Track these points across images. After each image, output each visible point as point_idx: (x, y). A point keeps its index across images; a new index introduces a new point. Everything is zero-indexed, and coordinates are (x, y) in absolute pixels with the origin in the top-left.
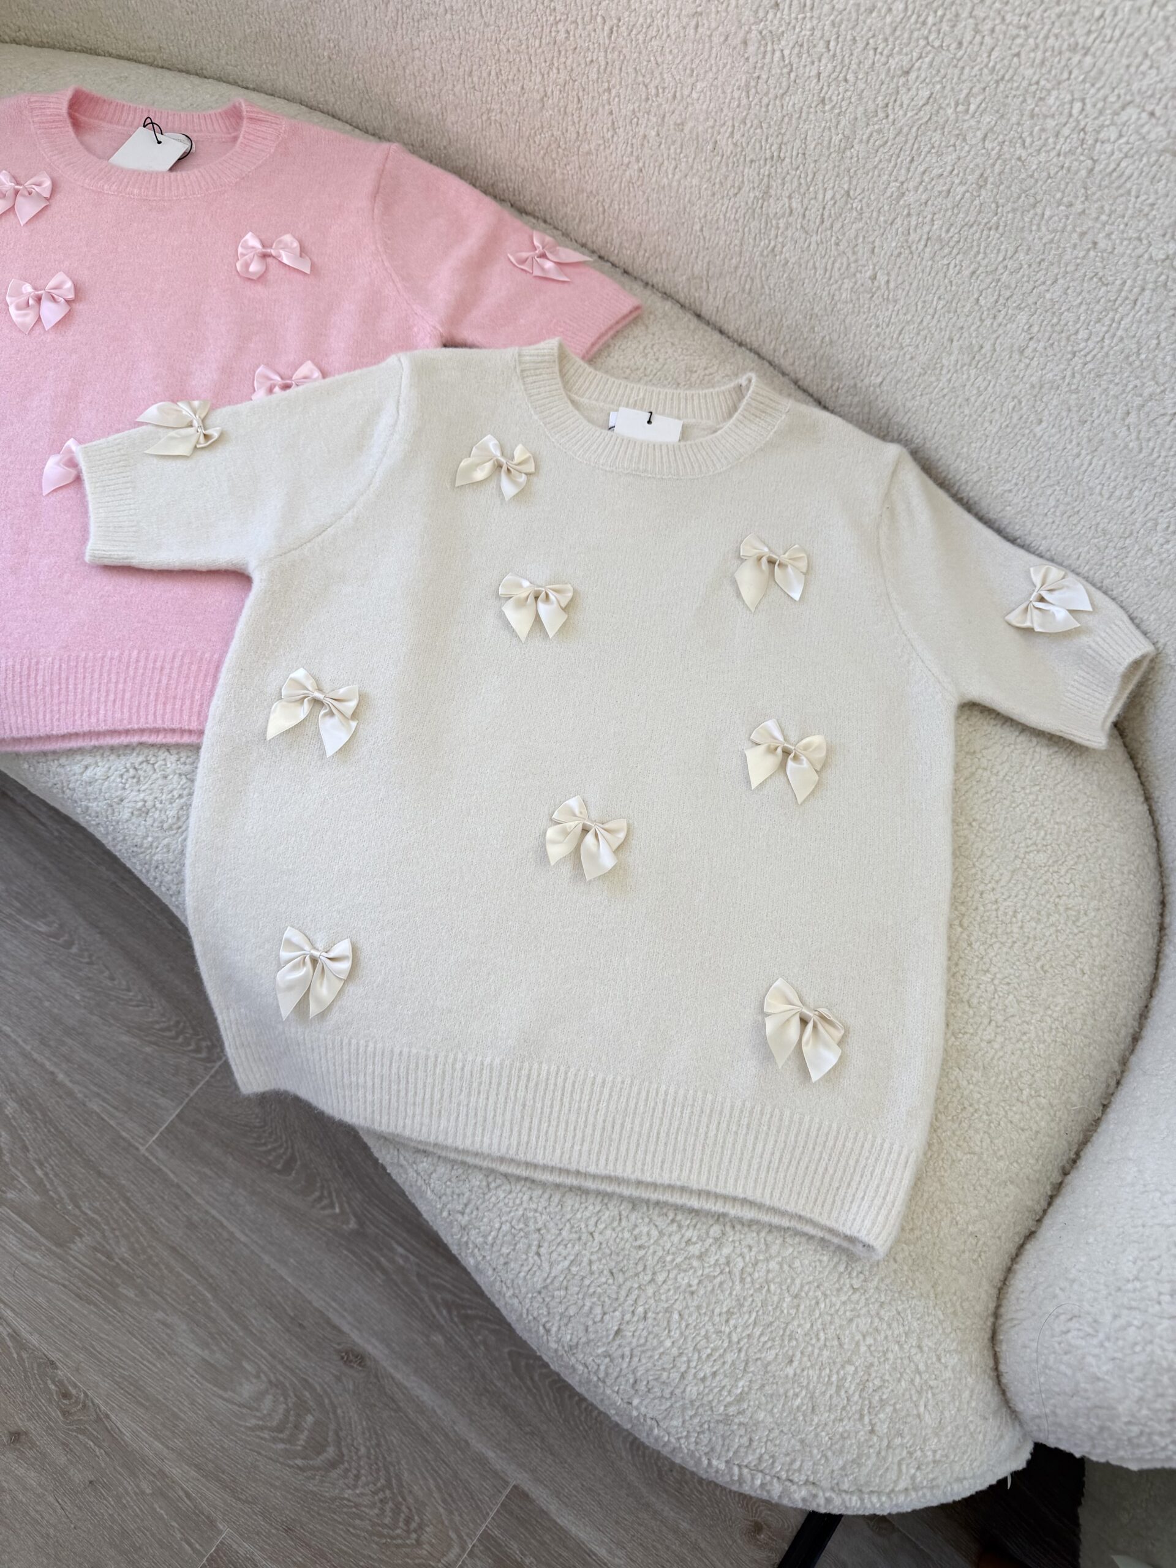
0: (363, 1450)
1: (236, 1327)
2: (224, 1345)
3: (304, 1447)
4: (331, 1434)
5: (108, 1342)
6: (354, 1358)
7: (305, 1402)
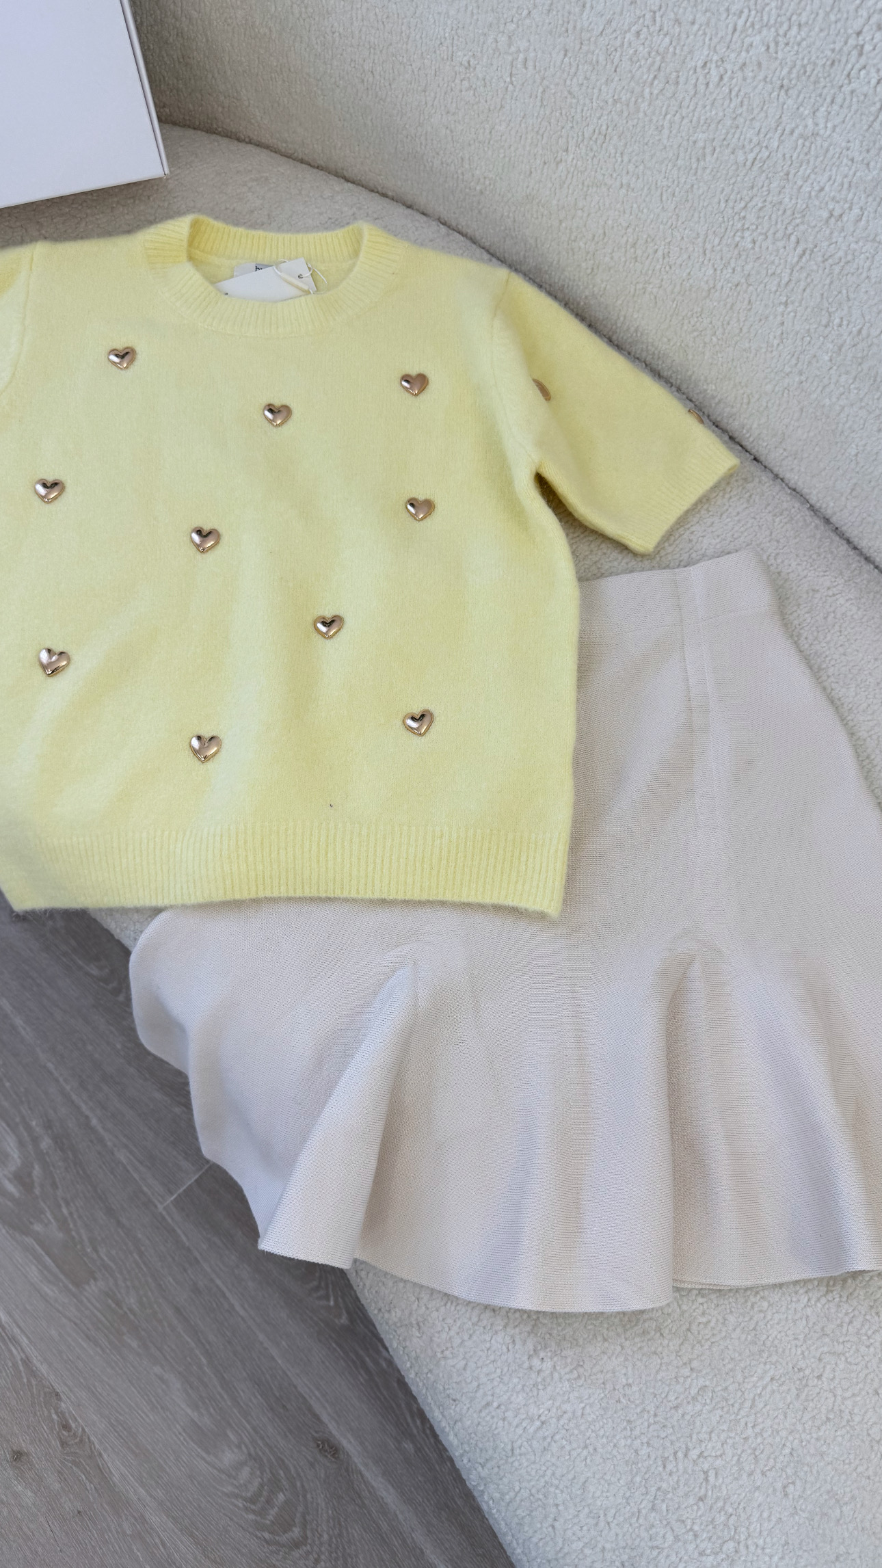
0: (326, 1536)
1: (226, 1397)
2: (212, 1410)
3: (273, 1522)
4: (298, 1515)
5: (109, 1385)
6: (330, 1448)
7: (279, 1481)
